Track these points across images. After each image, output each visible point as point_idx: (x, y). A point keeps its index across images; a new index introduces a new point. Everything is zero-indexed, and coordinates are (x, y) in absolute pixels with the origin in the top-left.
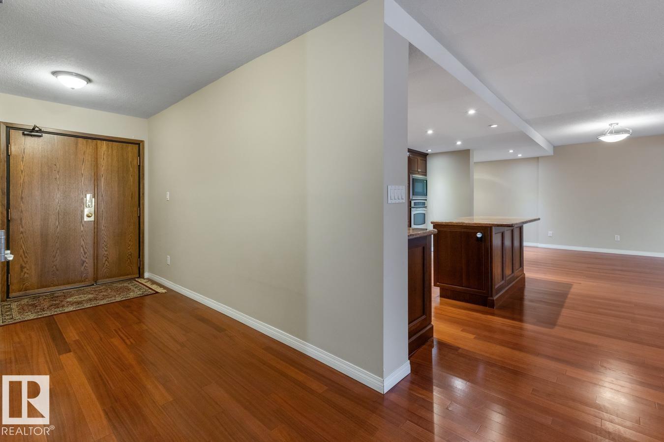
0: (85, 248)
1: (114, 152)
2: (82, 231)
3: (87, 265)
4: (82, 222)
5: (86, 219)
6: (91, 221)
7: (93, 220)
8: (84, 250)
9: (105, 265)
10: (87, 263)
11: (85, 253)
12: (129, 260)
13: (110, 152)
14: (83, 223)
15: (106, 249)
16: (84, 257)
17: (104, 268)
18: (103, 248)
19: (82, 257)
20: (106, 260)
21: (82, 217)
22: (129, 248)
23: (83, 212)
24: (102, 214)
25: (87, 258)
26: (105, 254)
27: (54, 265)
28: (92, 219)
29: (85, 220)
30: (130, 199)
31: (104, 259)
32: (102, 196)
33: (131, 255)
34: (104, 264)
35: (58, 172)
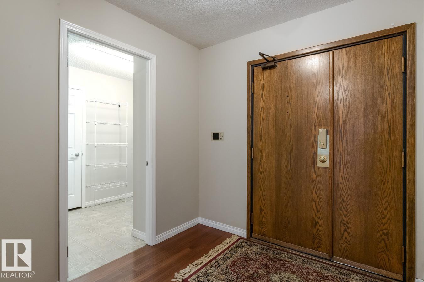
0: (317, 204)
1: (359, 60)
2: (314, 181)
3: (320, 228)
4: (314, 167)
5: (319, 164)
6: (325, 168)
7: (328, 166)
8: (316, 206)
9: (344, 238)
10: (320, 226)
11: (318, 211)
12: (383, 242)
13: (351, 64)
14: (316, 169)
15: (345, 212)
16: (316, 216)
17: (342, 242)
18: (341, 210)
19: (314, 215)
20: (345, 230)
21: (315, 162)
22: (384, 221)
23: (315, 153)
24: (340, 159)
25: (319, 218)
26: (344, 220)
27: (286, 216)
28: (327, 164)
29: (318, 166)
30: (386, 135)
31: (343, 228)
32: (340, 132)
33: (387, 234)
34: (343, 235)
35: (290, 104)
